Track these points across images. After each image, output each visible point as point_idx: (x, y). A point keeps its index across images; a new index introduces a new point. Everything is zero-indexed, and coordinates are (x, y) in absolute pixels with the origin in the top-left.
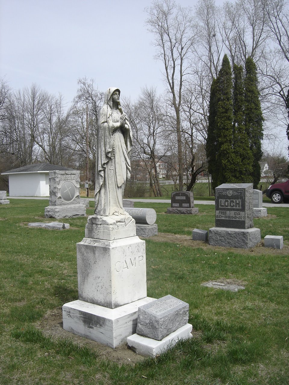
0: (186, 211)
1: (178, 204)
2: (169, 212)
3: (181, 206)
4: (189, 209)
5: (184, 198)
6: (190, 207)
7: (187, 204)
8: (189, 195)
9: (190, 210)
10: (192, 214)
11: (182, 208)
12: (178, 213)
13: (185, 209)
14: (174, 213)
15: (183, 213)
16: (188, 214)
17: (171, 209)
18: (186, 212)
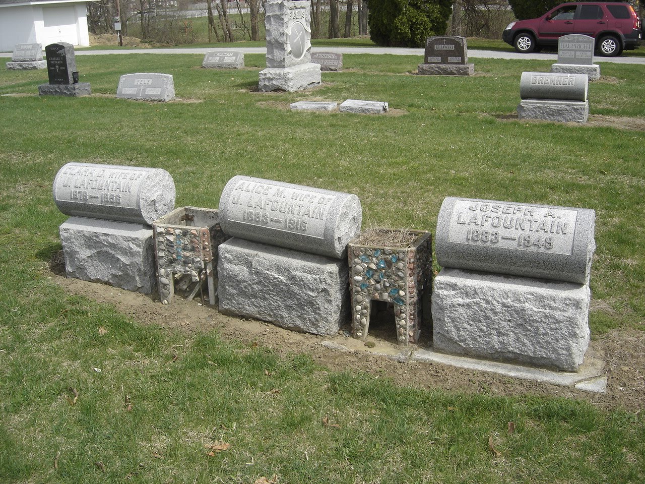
0: (456, 70)
1: (440, 58)
2: (423, 72)
3: (444, 61)
4: (461, 66)
5: (452, 47)
6: (463, 62)
7: (457, 58)
8: (461, 43)
9: (465, 69)
10: (468, 74)
11: (449, 65)
12: (440, 74)
13: (454, 65)
14: (432, 73)
15: (452, 73)
16: (461, 74)
17: (426, 67)
18: (456, 72)
